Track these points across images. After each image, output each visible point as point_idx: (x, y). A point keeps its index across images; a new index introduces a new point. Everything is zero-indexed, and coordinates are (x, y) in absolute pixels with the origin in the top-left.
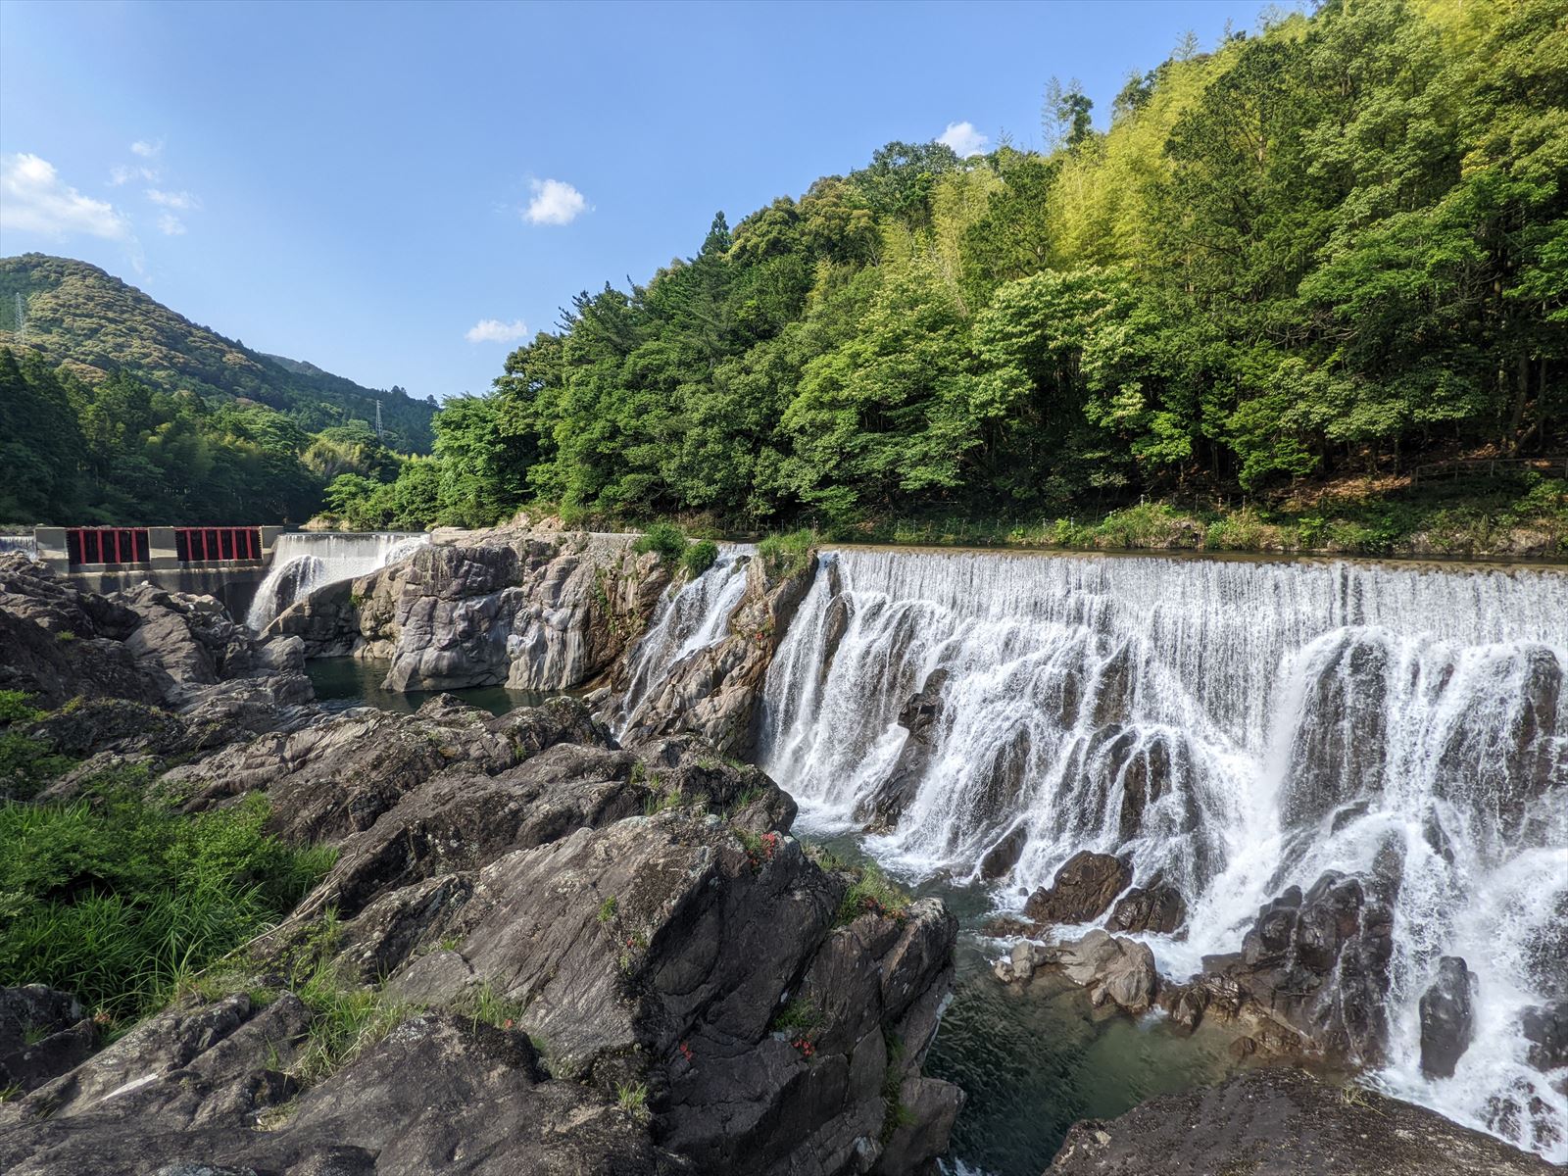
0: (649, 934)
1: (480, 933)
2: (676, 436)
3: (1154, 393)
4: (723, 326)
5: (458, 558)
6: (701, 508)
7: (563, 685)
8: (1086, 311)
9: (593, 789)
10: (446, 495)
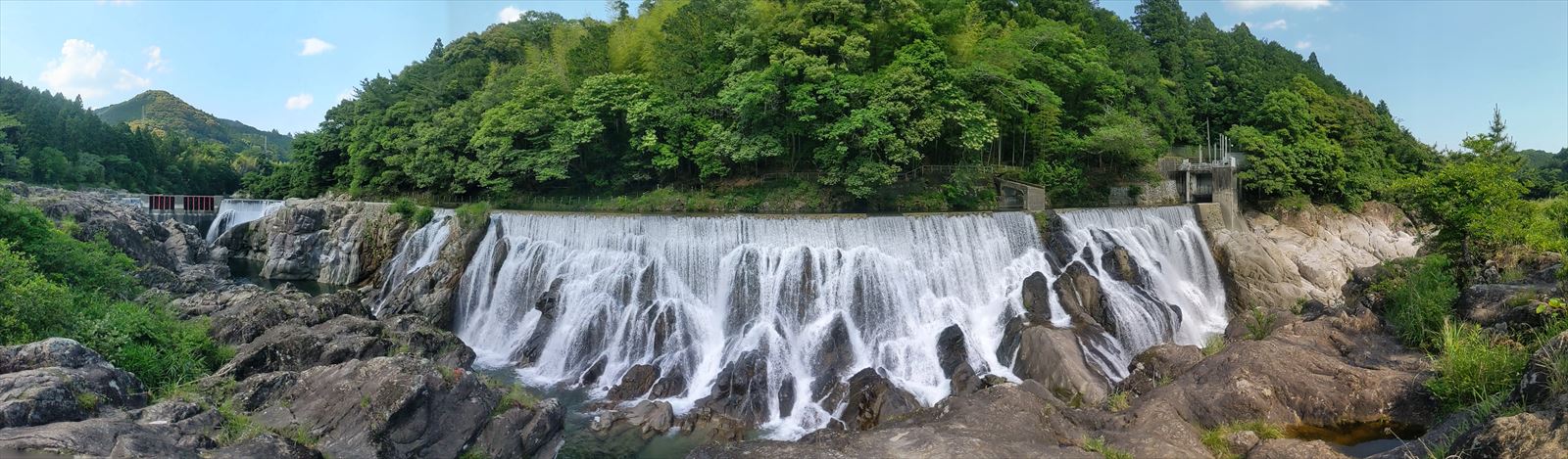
0: (388, 415)
1: (299, 402)
2: (413, 150)
3: (661, 134)
4: (440, 93)
5: (298, 214)
6: (425, 189)
7: (347, 282)
8: (629, 94)
9: (361, 340)
10: (294, 182)
